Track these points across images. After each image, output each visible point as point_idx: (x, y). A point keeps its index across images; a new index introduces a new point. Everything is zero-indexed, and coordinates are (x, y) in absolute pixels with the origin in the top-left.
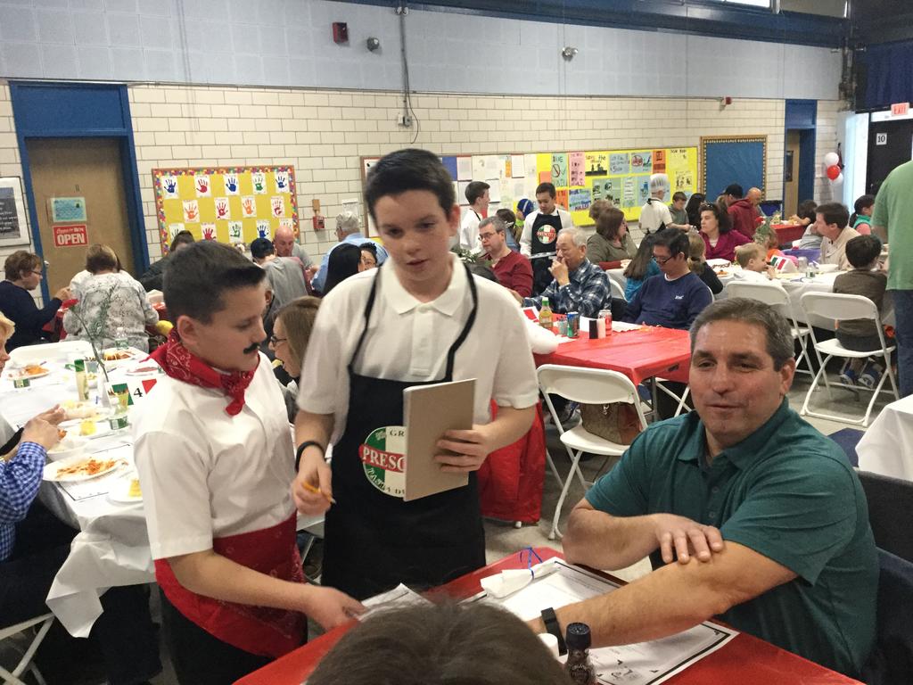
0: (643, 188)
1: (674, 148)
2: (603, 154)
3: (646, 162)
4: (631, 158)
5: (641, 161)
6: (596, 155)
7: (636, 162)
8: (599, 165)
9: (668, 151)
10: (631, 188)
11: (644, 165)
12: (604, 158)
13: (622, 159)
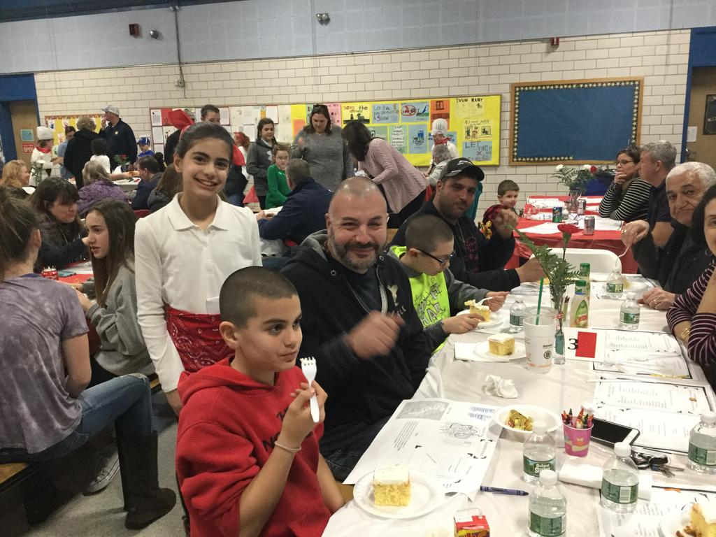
0: (417, 136)
1: (462, 98)
2: (364, 104)
3: (421, 111)
4: (400, 108)
5: (413, 111)
6: (356, 106)
7: (407, 111)
8: (359, 115)
9: (452, 101)
10: (401, 136)
11: (418, 114)
12: (366, 108)
13: (388, 109)
